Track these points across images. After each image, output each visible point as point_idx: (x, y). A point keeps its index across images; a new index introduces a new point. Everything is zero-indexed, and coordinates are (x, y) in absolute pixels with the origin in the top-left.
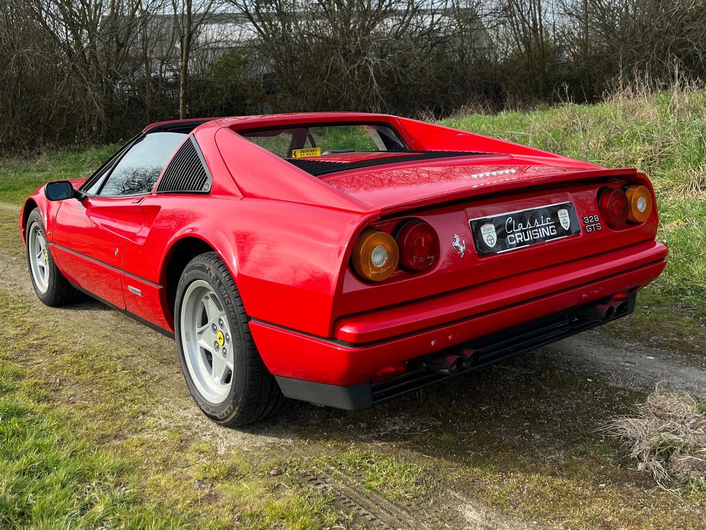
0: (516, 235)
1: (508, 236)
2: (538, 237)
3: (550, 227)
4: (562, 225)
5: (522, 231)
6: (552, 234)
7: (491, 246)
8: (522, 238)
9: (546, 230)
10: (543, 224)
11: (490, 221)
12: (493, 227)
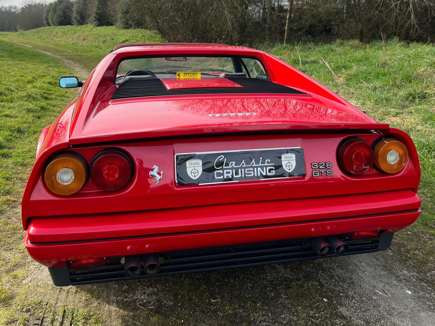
0: (225, 171)
1: (216, 172)
2: (252, 175)
3: (268, 168)
4: (284, 167)
5: (232, 169)
6: (268, 174)
7: (193, 178)
8: (231, 174)
9: (263, 171)
10: (260, 165)
11: (199, 157)
12: (200, 162)
